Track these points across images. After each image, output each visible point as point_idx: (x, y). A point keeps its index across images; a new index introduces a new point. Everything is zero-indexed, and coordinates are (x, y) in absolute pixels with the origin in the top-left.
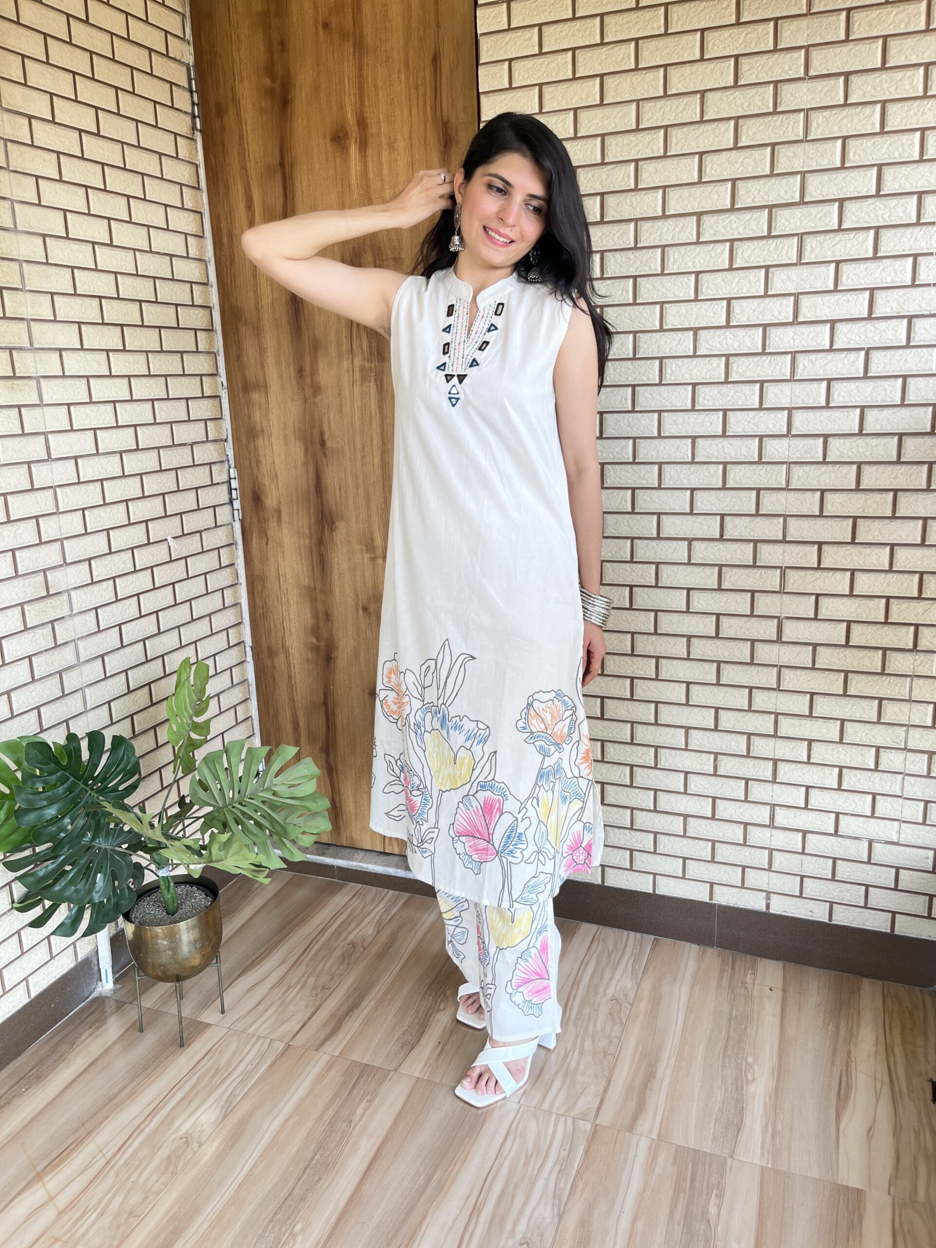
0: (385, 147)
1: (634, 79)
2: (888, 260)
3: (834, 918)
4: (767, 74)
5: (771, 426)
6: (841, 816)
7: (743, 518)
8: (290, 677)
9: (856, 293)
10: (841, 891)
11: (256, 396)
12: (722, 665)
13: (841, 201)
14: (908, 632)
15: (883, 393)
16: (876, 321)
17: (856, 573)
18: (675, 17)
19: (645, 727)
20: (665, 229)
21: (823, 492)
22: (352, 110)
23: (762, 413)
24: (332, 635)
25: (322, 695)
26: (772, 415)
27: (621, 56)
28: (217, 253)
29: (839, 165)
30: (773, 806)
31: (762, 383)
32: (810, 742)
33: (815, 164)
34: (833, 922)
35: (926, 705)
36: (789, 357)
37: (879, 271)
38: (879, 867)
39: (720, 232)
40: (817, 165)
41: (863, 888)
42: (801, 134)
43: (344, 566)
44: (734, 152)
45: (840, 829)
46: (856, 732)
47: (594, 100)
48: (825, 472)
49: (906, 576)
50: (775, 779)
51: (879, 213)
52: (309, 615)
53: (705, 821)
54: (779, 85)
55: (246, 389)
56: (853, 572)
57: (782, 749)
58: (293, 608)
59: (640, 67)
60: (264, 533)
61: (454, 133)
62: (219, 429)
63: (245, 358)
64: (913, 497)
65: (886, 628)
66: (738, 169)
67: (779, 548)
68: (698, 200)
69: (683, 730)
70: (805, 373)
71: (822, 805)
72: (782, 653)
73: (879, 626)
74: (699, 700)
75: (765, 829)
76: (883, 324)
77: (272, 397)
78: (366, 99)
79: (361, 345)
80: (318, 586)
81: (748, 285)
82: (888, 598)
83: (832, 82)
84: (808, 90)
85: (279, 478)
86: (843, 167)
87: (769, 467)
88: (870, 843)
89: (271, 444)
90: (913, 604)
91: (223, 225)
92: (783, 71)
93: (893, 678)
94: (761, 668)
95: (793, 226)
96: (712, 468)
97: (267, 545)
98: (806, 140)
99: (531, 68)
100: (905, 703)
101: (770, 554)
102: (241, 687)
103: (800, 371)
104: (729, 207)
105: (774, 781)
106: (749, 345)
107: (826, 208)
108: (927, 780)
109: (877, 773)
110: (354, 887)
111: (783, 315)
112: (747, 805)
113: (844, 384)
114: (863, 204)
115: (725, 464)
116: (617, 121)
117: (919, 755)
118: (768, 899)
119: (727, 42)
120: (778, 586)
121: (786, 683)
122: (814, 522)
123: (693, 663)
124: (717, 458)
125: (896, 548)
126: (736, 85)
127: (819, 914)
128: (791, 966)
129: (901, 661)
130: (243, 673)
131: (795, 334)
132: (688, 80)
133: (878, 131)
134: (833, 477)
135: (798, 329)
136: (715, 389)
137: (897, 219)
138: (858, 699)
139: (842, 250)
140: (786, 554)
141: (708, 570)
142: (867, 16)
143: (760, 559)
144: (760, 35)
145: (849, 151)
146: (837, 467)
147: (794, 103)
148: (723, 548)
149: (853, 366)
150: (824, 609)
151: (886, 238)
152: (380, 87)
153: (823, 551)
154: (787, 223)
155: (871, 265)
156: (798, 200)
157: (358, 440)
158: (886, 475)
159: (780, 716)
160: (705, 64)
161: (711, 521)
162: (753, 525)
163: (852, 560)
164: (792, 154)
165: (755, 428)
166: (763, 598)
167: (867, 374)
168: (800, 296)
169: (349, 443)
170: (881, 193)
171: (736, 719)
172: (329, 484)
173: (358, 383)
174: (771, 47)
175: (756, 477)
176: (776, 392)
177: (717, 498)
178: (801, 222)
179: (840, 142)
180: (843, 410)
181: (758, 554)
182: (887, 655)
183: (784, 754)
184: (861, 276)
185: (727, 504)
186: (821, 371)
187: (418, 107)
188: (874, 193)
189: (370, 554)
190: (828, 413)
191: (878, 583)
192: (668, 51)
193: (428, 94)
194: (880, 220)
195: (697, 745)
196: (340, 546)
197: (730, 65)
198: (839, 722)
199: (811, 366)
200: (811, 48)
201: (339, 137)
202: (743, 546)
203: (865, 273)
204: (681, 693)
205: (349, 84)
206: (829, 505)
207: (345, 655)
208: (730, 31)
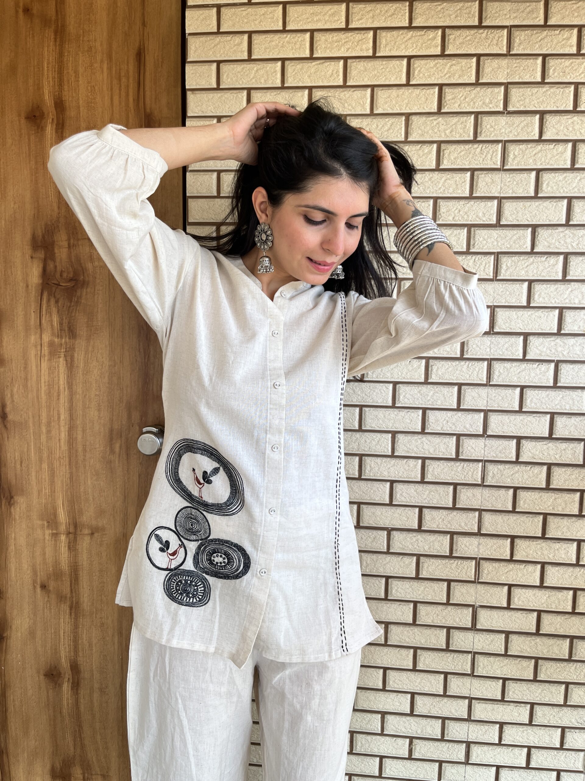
1: (343, 94)
2: (576, 283)
5: (468, 426)
7: (441, 511)
9: (546, 310)
12: (418, 651)
13: (535, 228)
15: (571, 402)
16: (565, 337)
17: (546, 566)
18: (384, 41)
21: (516, 489)
22: (50, 92)
23: (460, 414)
24: (5, 614)
26: (470, 416)
27: (331, 71)
29: (533, 195)
31: (460, 385)
32: (502, 725)
33: (511, 191)
36: (486, 363)
37: (568, 292)
40: (513, 192)
42: (499, 163)
43: (22, 541)
44: (436, 173)
46: (545, 715)
48: (518, 471)
50: (468, 760)
51: (569, 240)
54: (479, 116)
56: (543, 565)
57: (475, 732)
59: (348, 84)
65: (574, 618)
66: (440, 189)
67: (474, 541)
69: (380, 716)
70: (501, 379)
72: (476, 640)
73: (567, 616)
74: (396, 686)
76: (571, 341)
78: (66, 83)
79: (51, 321)
82: (575, 590)
83: (528, 119)
84: (507, 123)
86: (536, 197)
87: (466, 464)
92: (484, 103)
93: (579, 664)
94: (456, 655)
95: (490, 245)
96: (412, 462)
98: (502, 169)
99: (239, 72)
101: (467, 546)
103: (495, 377)
105: (467, 763)
106: (448, 350)
107: (520, 231)
109: (562, 752)
113: (536, 392)
114: (553, 232)
115: (424, 459)
119: (432, 71)
120: (473, 577)
121: (480, 669)
122: (507, 517)
123: (391, 649)
124: (415, 453)
126: (439, 112)
131: (492, 343)
132: (394, 102)
133: (569, 167)
134: (526, 477)
135: (495, 339)
136: (415, 389)
138: (547, 684)
139: (535, 271)
140: (481, 547)
141: (407, 559)
142: (561, 64)
143: (456, 550)
144: (463, 68)
145: (542, 184)
146: (528, 468)
147: (493, 134)
148: (421, 539)
149: (544, 376)
150: (516, 599)
151: (575, 264)
152: (80, 74)
153: (515, 544)
154: (485, 242)
155: (561, 287)
156: (495, 223)
157: (44, 415)
158: (573, 477)
159: (473, 701)
160: (411, 89)
161: (409, 512)
162: (450, 518)
163: (543, 554)
164: (490, 181)
165: (453, 427)
166: (459, 587)
167: (557, 383)
168: (496, 309)
169: (33, 417)
170: (571, 223)
171: (432, 704)
172: (9, 457)
173: (46, 358)
174: (473, 80)
175: (453, 473)
176: (473, 394)
177: (416, 491)
178: (498, 242)
179: (534, 174)
180: (534, 415)
181: (454, 546)
182: (574, 643)
183: (477, 737)
184: (552, 296)
185: (425, 497)
186: (516, 378)
187: (120, 97)
188: (564, 223)
189: (52, 530)
190: (521, 418)
191: (567, 576)
192: (376, 72)
193: (131, 86)
194: (570, 246)
195: (393, 730)
196: (18, 522)
197: (434, 92)
198: (529, 706)
199: (506, 373)
200: (509, 86)
201: (35, 116)
202: (440, 537)
203: (555, 293)
204: (378, 679)
205: (47, 67)
206: (522, 502)
207: (19, 634)
208: (436, 61)
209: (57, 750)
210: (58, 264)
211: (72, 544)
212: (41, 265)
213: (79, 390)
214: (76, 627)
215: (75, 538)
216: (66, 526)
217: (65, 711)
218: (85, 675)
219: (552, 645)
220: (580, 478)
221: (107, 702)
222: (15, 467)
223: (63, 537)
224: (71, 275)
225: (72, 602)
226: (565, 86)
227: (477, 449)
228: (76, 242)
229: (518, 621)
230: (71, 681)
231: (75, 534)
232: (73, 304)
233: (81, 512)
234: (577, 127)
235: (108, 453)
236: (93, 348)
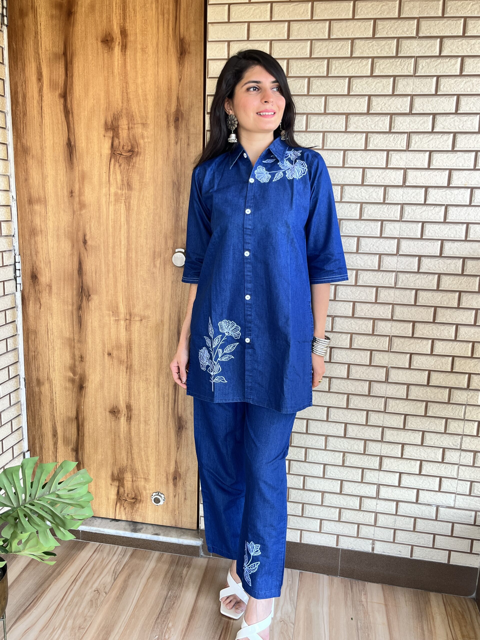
0: (139, 50)
1: (310, 26)
2: (460, 153)
3: (414, 555)
4: (393, 32)
5: (387, 248)
6: (420, 491)
7: (367, 304)
8: (52, 400)
9: (441, 171)
10: (418, 538)
11: (37, 207)
12: (350, 396)
13: (434, 115)
14: (464, 378)
15: (455, 232)
16: (452, 189)
17: (435, 341)
19: (300, 435)
20: (326, 122)
21: (417, 290)
22: (117, 24)
23: (381, 240)
24: (84, 371)
25: (75, 413)
26: (388, 242)
27: (302, 10)
28: (14, 108)
29: (434, 93)
30: (379, 485)
31: (382, 221)
32: (403, 445)
33: (419, 91)
34: (413, 558)
35: (473, 422)
36: (400, 206)
37: (455, 159)
38: (442, 523)
39: (360, 126)
40: (421, 91)
41: (432, 536)
42: (412, 72)
43: (96, 324)
44: (371, 78)
45: (419, 499)
46: (431, 439)
47: (284, 36)
48: (418, 279)
49: (465, 343)
50: (381, 468)
51: (457, 124)
52: (68, 358)
53: (335, 496)
54: (400, 40)
55: (30, 202)
56: (433, 340)
57: (386, 450)
58: (57, 353)
59: (314, 19)
60: (38, 300)
61: (187, 46)
62: (9, 228)
63: (31, 181)
64: (470, 296)
65: (452, 375)
66: (373, 89)
67: (389, 324)
68: (347, 105)
69: (324, 437)
70: (409, 217)
71: (409, 484)
72: (388, 389)
73: (447, 374)
74: (335, 418)
75: (373, 500)
76: (456, 191)
77: (50, 208)
78: (128, 17)
79: (116, 179)
80: (76, 338)
81: (376, 161)
82: (453, 357)
83: (432, 41)
84: (418, 44)
85: (52, 264)
86: (436, 95)
87: (384, 273)
88: (438, 507)
89: (47, 240)
90: (468, 361)
91: (19, 89)
92: (403, 31)
93: (455, 406)
94: (375, 398)
95: (405, 127)
97: (40, 309)
98: (414, 76)
99: (242, 11)
100: (461, 421)
101: (383, 328)
102: (16, 407)
103: (406, 216)
104: (366, 112)
105: (380, 470)
106: (375, 197)
107: (425, 118)
108: (473, 468)
109: (443, 464)
110: (93, 545)
111: (397, 181)
112: (362, 485)
113: (432, 225)
114: (447, 118)
115: (357, 270)
116: (298, 51)
117: (468, 453)
118: (373, 544)
119: (370, 9)
120: (387, 348)
121: (390, 408)
122: (411, 309)
123: (332, 394)
124: (352, 266)
125: (459, 326)
126: (373, 37)
127: (405, 553)
128: (386, 587)
129: (460, 395)
130: (17, 398)
131: (404, 193)
132: (344, 30)
133: (458, 74)
134: (423, 282)
135: (406, 190)
136: (353, 223)
137: (467, 128)
138: (433, 419)
139: (434, 145)
140: (393, 328)
141: (344, 336)
142: (455, 4)
143: (377, 330)
144: (390, 8)
145: (440, 85)
146: (426, 276)
147: (409, 52)
148: (354, 323)
149: (437, 215)
150: (415, 363)
151: (460, 139)
152: (137, 11)
153: (415, 326)
154: (401, 125)
155: (451, 155)
156: (408, 112)
157: (111, 241)
158: (455, 282)
159: (385, 429)
160: (355, 22)
161: (346, 305)
162: (373, 309)
163: (433, 333)
164: (406, 83)
165: (377, 249)
166: (377, 354)
167: (446, 220)
168: (407, 170)
169: (104, 243)
170: (459, 112)
171: (358, 430)
172: (88, 269)
173: (113, 203)
174: (396, 16)
175: (376, 279)
176: (391, 227)
177: (351, 291)
178: (410, 125)
179: (435, 79)
180: (431, 241)
181: (375, 327)
182: (452, 392)
183: (387, 453)
184: (445, 161)
185: (357, 295)
186: (419, 217)
187: (163, 27)
188: (454, 112)
189: (115, 317)
190: (422, 243)
191: (448, 347)
192: (332, 10)
193: (171, 20)
194: (457, 128)
195: (332, 447)
196: (93, 312)
197: (371, 24)
198: (421, 433)
199: (413, 213)
200: (420, 19)
201: (107, 40)
202: (366, 322)
203: (447, 159)
204: (324, 413)
205: (116, 6)
206: (420, 299)
207: (94, 385)
208: (372, 3)
209: (115, 462)
210: (121, 141)
211: (128, 327)
212: (110, 141)
213: (134, 225)
214: (130, 380)
215: (130, 322)
216: (124, 315)
217: (122, 436)
218: (135, 412)
219: (437, 393)
220: (459, 283)
221: (149, 430)
222: (92, 276)
223: (122, 322)
224: (130, 148)
225: (128, 365)
226: (457, 19)
227: (392, 264)
228: (133, 126)
229: (416, 377)
230: (126, 416)
231: (130, 320)
232: (130, 167)
233: (134, 306)
234: (465, 47)
235: (152, 267)
236: (143, 197)
